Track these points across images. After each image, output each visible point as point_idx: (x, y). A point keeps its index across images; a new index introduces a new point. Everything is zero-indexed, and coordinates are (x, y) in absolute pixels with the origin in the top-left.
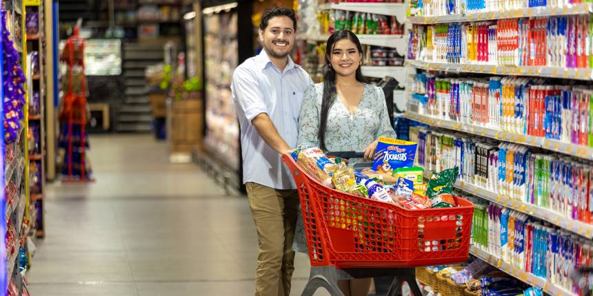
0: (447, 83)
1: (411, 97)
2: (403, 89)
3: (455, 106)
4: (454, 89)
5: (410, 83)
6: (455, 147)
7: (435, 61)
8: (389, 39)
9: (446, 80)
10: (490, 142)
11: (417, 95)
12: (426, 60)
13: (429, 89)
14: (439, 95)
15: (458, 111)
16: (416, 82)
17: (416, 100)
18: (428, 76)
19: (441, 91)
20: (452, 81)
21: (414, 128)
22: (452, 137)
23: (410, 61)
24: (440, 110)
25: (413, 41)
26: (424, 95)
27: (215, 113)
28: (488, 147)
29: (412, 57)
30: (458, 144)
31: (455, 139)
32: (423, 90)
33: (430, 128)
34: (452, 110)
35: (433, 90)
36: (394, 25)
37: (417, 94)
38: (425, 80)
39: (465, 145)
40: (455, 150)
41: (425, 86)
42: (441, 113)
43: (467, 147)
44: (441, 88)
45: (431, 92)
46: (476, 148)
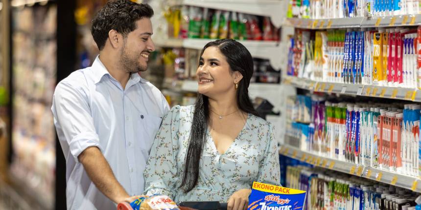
0: (341, 110)
1: (290, 127)
2: (278, 114)
3: (353, 142)
4: (352, 118)
5: (289, 108)
6: (351, 198)
7: (325, 79)
8: (259, 47)
9: (340, 105)
10: (400, 192)
11: (298, 125)
12: (312, 78)
13: (316, 117)
14: (330, 125)
15: (357, 149)
16: (298, 106)
17: (298, 132)
18: (315, 99)
19: (333, 119)
20: (350, 108)
21: (293, 168)
22: (347, 183)
23: (289, 78)
24: (332, 145)
25: (295, 51)
26: (308, 124)
27: (24, 134)
28: (399, 201)
29: (293, 73)
30: (356, 193)
31: (351, 186)
32: (307, 118)
33: (316, 170)
34: (348, 147)
35: (321, 118)
36: (268, 29)
37: (298, 123)
38: (309, 104)
39: (366, 195)
40: (351, 202)
41: (310, 113)
42: (333, 151)
43: (369, 199)
44: (334, 117)
45: (318, 121)
46: (383, 200)
